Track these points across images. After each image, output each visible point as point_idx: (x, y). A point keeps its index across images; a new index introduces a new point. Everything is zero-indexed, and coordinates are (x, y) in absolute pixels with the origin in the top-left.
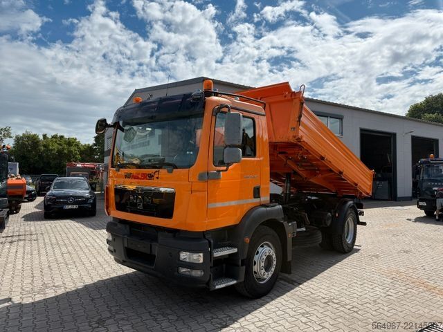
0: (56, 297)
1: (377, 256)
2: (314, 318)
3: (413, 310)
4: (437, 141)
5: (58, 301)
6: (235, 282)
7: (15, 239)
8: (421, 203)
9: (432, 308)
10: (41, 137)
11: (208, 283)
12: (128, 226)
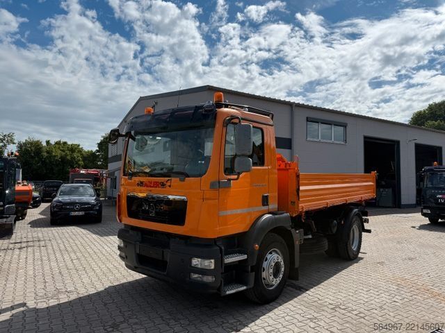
0: (70, 302)
1: (382, 263)
2: (322, 323)
3: (419, 316)
4: (440, 148)
5: (72, 306)
6: (245, 288)
7: (24, 245)
8: (425, 211)
9: (437, 314)
10: (44, 144)
11: (219, 289)
12: (140, 234)
